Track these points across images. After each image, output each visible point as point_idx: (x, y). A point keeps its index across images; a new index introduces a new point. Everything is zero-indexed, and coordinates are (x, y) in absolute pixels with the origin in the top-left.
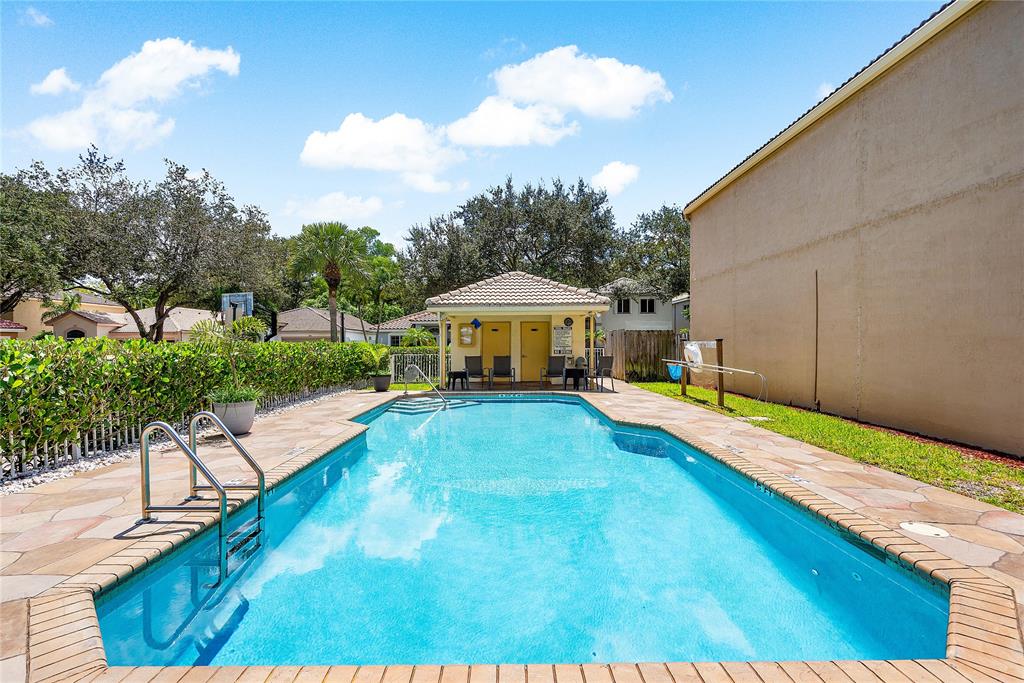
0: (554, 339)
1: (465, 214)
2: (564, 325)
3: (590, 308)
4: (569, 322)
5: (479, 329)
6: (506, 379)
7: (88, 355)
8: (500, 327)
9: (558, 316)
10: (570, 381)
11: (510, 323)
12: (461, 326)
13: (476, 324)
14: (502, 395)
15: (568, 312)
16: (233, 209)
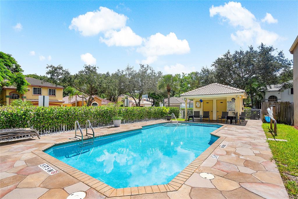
0: (227, 106)
1: (215, 64)
2: (231, 101)
3: (236, 94)
4: (234, 99)
5: (202, 103)
6: (208, 119)
7: (89, 109)
8: (209, 102)
9: (229, 97)
10: (229, 120)
11: (213, 100)
12: (196, 102)
13: (201, 101)
14: (206, 124)
15: (233, 96)
16: (155, 73)
